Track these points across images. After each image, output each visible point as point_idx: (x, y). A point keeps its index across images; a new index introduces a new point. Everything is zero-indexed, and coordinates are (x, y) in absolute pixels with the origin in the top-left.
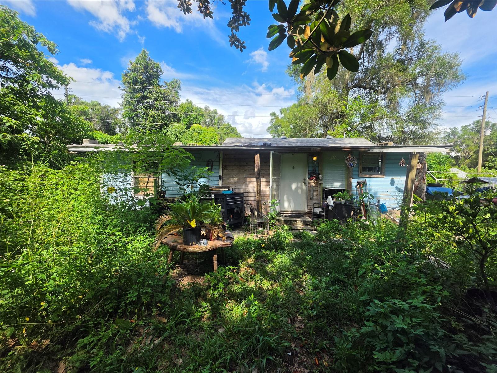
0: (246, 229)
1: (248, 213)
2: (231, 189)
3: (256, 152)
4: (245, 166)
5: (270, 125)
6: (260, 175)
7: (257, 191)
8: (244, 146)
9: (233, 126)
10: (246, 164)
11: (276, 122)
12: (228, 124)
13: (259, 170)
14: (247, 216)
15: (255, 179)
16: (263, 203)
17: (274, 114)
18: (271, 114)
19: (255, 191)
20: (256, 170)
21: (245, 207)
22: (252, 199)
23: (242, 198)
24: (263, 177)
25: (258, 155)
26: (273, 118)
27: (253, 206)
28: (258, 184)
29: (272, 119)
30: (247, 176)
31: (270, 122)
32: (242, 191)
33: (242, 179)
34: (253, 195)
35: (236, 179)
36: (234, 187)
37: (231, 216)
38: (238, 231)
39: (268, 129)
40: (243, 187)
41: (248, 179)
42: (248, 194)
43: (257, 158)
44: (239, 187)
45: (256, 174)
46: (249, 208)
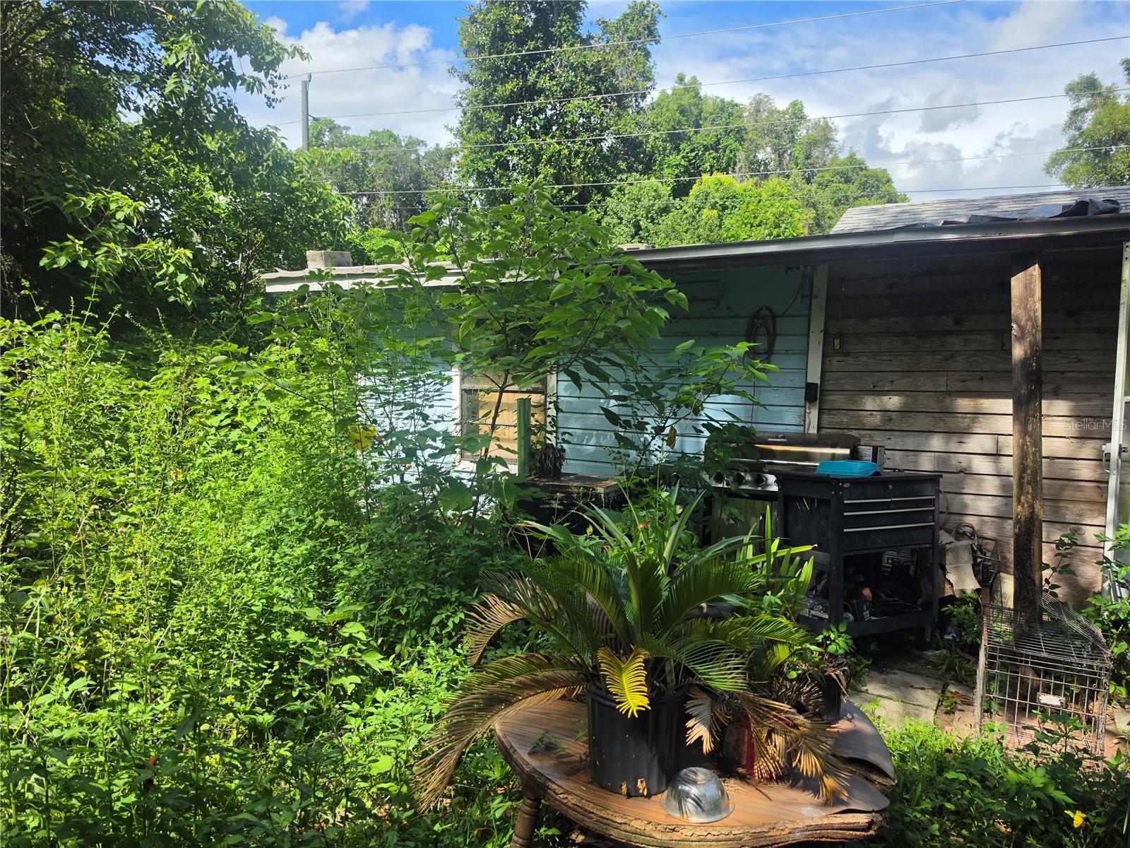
0: (950, 668)
1: (962, 581)
2: (867, 451)
3: (1021, 256)
4: (950, 333)
5: (1063, 143)
6: (1039, 383)
7: (1022, 469)
8: (949, 226)
9: (872, 165)
10: (957, 322)
11: (1097, 122)
12: (852, 158)
13: (1036, 353)
14: (952, 599)
15: (1007, 405)
16: (1051, 535)
17: (1090, 85)
18: (1070, 90)
19: (1008, 465)
20: (1018, 351)
21: (943, 551)
22: (985, 506)
23: (931, 502)
24: (1057, 394)
25: (1035, 271)
26: (1083, 103)
27: (991, 545)
28: (1024, 432)
29: (1076, 113)
30: (958, 386)
31: (1068, 126)
32: (926, 464)
33: (929, 403)
34: (991, 486)
35: (894, 402)
36: (879, 439)
37: (867, 592)
38: (900, 676)
39: (1056, 161)
40: (936, 443)
41: (964, 404)
42: (961, 484)
43: (1028, 286)
44: (910, 443)
45: (1018, 375)
46: (966, 557)
